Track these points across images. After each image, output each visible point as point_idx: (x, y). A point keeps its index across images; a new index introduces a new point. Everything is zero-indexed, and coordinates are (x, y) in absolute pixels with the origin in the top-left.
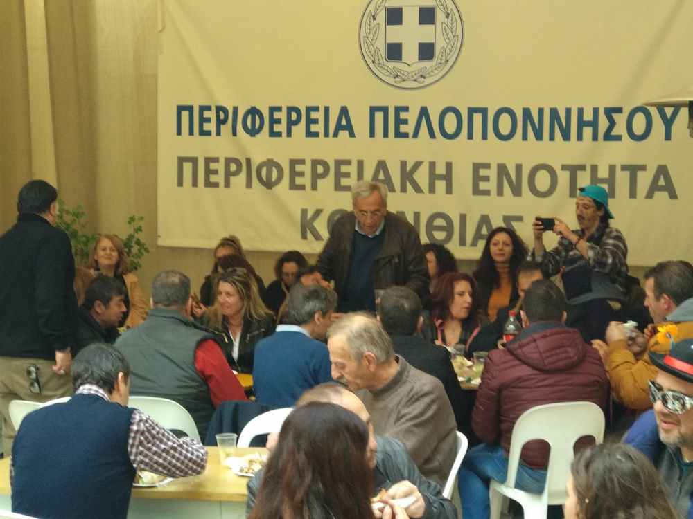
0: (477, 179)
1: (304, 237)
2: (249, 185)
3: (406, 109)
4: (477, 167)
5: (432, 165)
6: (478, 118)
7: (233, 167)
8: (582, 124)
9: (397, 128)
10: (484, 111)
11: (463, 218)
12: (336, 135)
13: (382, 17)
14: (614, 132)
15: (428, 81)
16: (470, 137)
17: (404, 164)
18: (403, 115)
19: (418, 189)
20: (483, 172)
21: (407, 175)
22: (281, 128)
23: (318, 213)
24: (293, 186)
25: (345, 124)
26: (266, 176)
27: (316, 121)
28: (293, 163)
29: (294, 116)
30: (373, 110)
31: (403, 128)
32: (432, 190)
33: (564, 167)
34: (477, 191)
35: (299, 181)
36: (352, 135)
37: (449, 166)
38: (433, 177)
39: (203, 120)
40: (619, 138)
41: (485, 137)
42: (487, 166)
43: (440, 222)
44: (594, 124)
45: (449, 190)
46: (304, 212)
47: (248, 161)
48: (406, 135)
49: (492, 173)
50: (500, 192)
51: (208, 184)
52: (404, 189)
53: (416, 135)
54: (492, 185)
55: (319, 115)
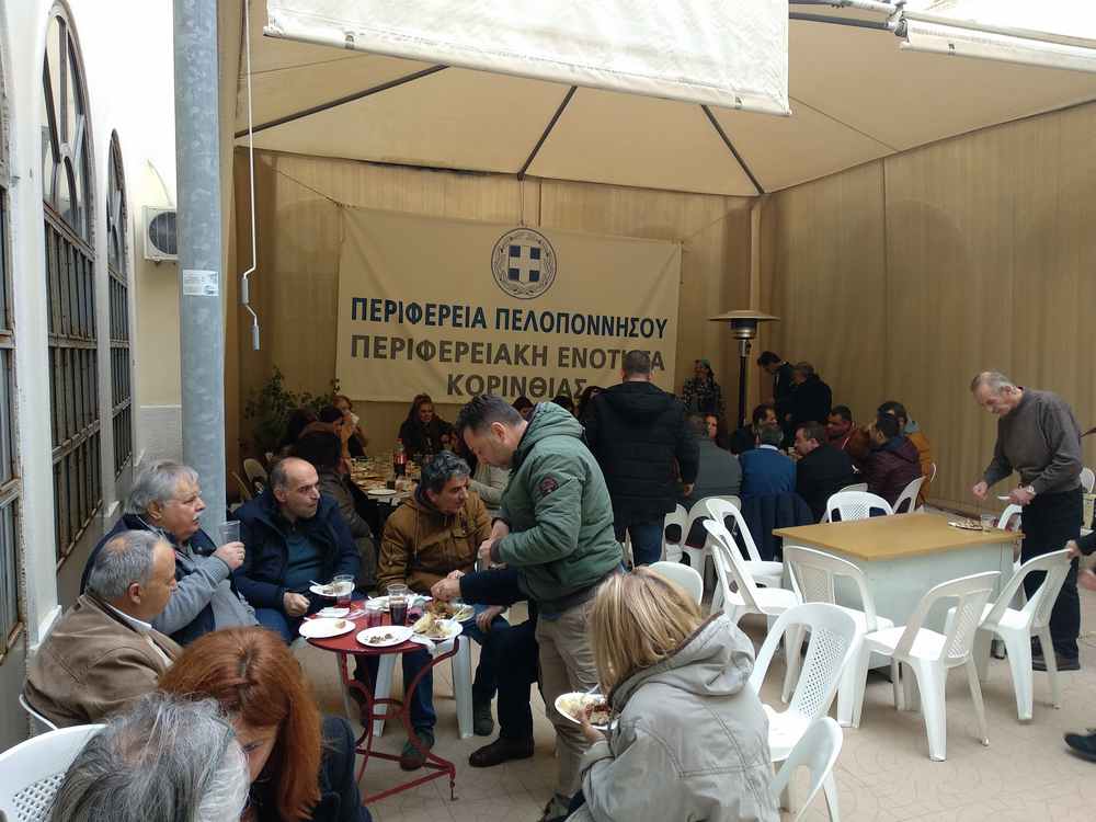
0: (561, 357)
1: (450, 393)
2: (410, 358)
3: (521, 312)
4: (562, 349)
5: (535, 348)
6: (563, 319)
7: (398, 345)
8: (619, 326)
9: (514, 323)
10: (567, 316)
11: (552, 380)
12: (473, 326)
13: (507, 251)
14: (635, 332)
15: (535, 294)
16: (558, 331)
17: (517, 346)
18: (518, 316)
19: (526, 363)
20: (565, 353)
21: (519, 354)
22: (435, 319)
23: (460, 377)
24: (442, 359)
25: (480, 318)
26: (424, 352)
27: (460, 316)
28: (443, 343)
29: (445, 312)
30: (499, 311)
31: (518, 324)
32: (534, 363)
33: (609, 351)
34: (560, 365)
35: (447, 356)
36: (484, 326)
37: (545, 348)
38: (535, 355)
39: (374, 310)
40: (637, 336)
41: (567, 331)
42: (568, 349)
43: (538, 383)
44: (626, 326)
45: (544, 364)
46: (450, 376)
47: (411, 341)
48: (519, 328)
49: (570, 353)
50: (574, 366)
51: (377, 355)
52: (517, 363)
53: (525, 329)
54: (569, 361)
55: (463, 312)
